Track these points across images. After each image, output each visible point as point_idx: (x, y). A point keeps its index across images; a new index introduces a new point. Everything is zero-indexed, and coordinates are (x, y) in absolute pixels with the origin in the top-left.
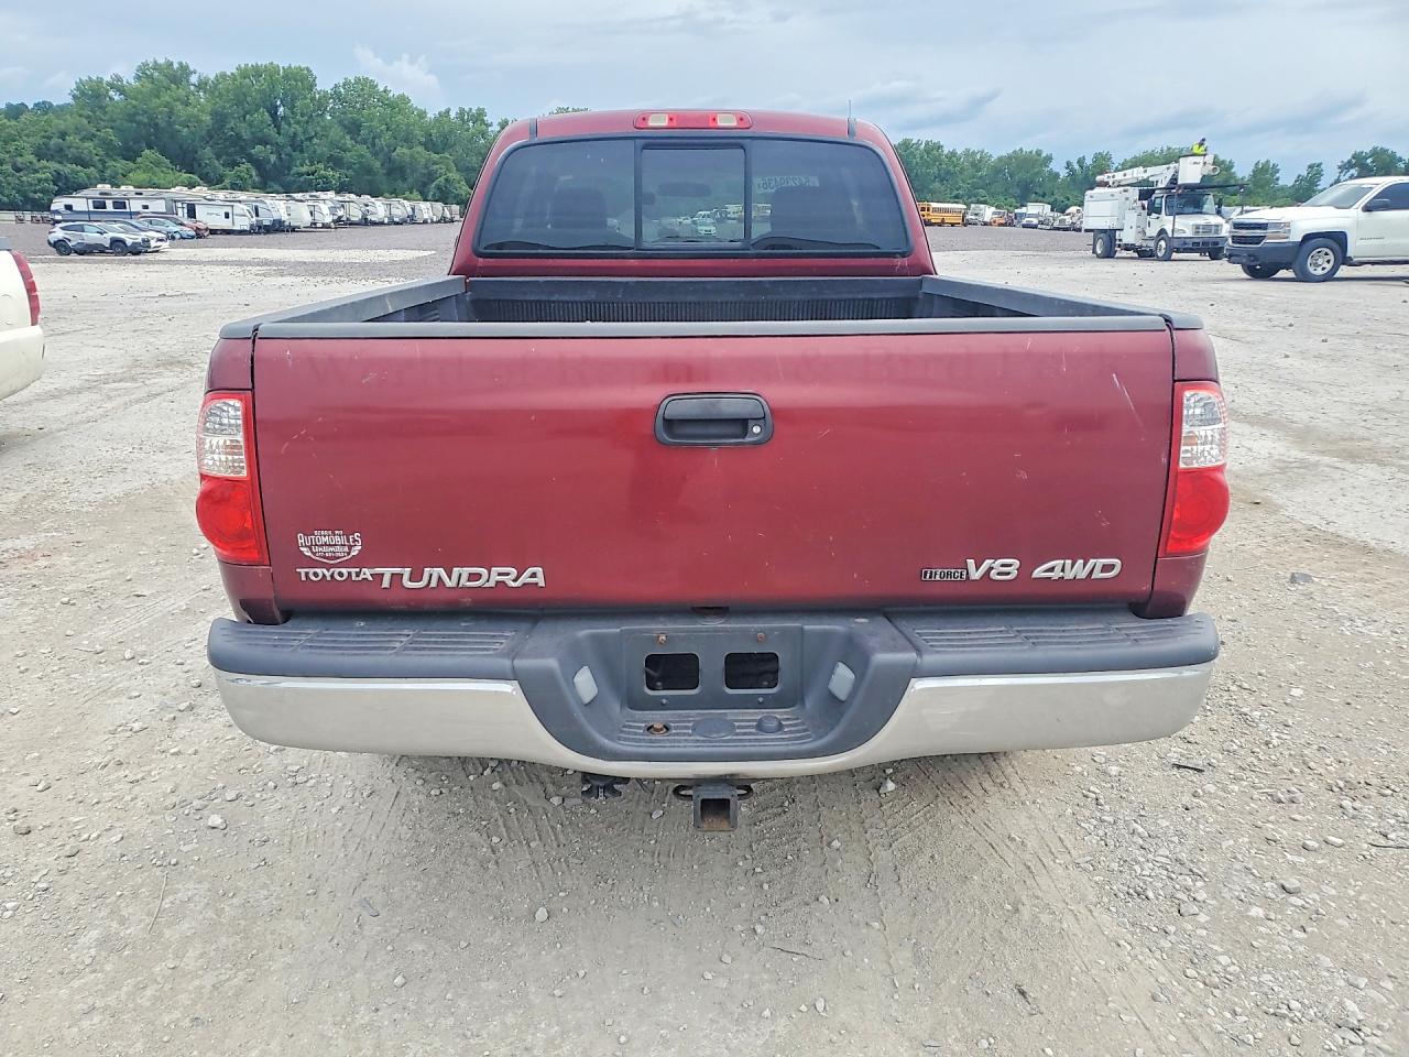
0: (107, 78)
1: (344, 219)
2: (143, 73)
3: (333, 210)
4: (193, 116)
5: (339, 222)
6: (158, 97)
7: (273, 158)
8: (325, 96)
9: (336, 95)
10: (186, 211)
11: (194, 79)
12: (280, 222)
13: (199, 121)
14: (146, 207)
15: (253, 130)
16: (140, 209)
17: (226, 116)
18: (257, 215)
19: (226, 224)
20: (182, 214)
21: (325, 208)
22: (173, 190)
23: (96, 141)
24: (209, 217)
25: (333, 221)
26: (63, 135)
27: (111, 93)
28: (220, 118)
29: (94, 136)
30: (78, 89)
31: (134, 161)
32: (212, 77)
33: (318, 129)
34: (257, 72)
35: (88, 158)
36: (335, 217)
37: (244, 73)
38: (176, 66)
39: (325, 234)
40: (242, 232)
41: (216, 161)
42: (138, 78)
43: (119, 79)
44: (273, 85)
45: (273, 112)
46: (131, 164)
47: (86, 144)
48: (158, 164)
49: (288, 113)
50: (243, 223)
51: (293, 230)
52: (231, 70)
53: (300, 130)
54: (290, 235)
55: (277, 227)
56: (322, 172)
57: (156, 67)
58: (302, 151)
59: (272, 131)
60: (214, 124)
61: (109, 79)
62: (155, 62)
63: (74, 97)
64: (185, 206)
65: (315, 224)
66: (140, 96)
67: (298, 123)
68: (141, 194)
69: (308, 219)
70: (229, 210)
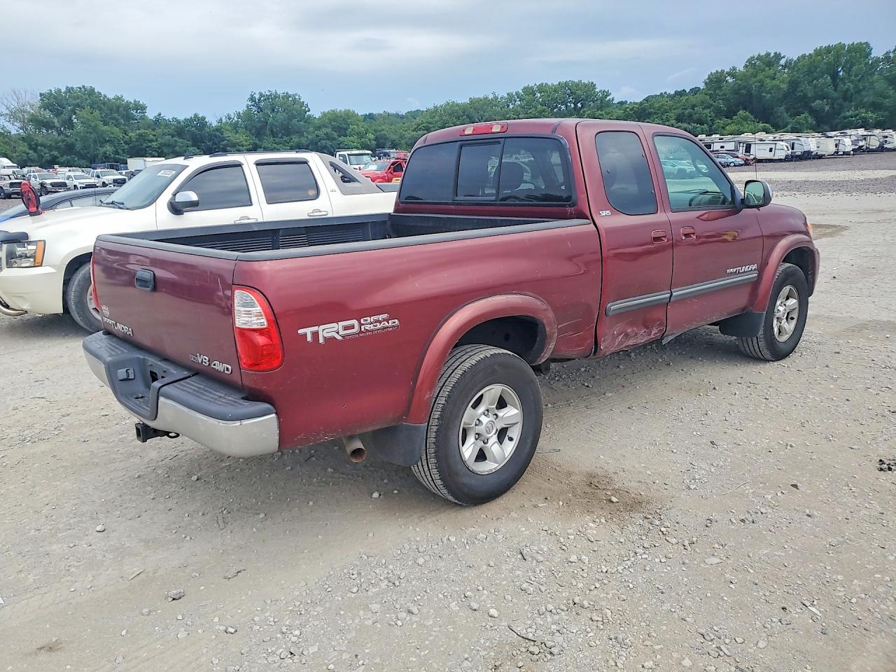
0: (727, 70)
1: (864, 148)
2: (751, 63)
3: (854, 143)
4: (776, 86)
5: (859, 151)
6: (755, 77)
7: (827, 108)
8: (877, 61)
9: (887, 58)
10: (744, 148)
11: (782, 62)
12: (809, 152)
13: (779, 89)
14: (722, 147)
15: (817, 90)
16: (719, 148)
17: (799, 83)
18: (793, 149)
19: (769, 156)
20: (742, 149)
21: (847, 141)
22: (742, 135)
23: (712, 108)
24: (759, 151)
25: (853, 150)
26: (693, 107)
27: (728, 78)
28: (794, 84)
29: (712, 105)
30: (709, 78)
31: (731, 119)
32: (795, 59)
33: (867, 84)
34: (828, 50)
35: (704, 119)
36: (857, 147)
37: (818, 52)
38: (772, 55)
39: (846, 159)
40: (780, 160)
41: (785, 114)
42: (746, 66)
43: (734, 69)
44: (838, 56)
45: (835, 76)
46: (730, 121)
47: (705, 111)
48: (745, 119)
49: (846, 75)
50: (781, 154)
51: (820, 157)
52: (809, 51)
53: (852, 86)
54: (815, 161)
55: (807, 156)
56: (863, 115)
57: (759, 58)
58: (851, 101)
59: (830, 90)
60: (789, 89)
61: (728, 70)
62: (759, 55)
63: (706, 83)
64: (745, 145)
65: (837, 152)
66: (744, 78)
67: (852, 82)
68: (722, 139)
69: (832, 149)
70: (773, 146)
